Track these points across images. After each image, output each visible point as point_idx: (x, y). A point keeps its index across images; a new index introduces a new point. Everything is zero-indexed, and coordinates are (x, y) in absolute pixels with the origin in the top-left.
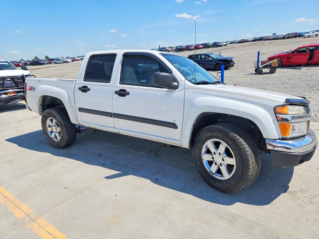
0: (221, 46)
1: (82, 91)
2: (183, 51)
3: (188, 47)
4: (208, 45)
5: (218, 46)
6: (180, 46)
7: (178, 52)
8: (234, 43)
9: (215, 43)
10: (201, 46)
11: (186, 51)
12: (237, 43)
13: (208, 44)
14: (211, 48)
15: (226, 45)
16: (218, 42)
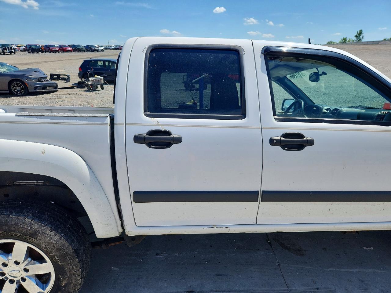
0: (98, 51)
1: (149, 146)
2: (42, 53)
3: (48, 47)
4: (80, 48)
5: (93, 51)
6: (35, 45)
7: (33, 53)
8: (109, 49)
9: (88, 46)
10: (70, 49)
11: (46, 52)
12: (113, 49)
13: (79, 46)
14: (85, 52)
15: (102, 50)
16: (92, 46)
